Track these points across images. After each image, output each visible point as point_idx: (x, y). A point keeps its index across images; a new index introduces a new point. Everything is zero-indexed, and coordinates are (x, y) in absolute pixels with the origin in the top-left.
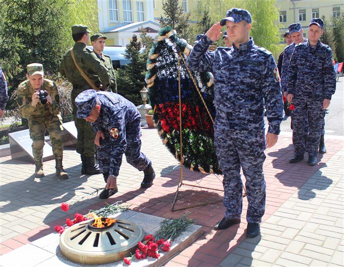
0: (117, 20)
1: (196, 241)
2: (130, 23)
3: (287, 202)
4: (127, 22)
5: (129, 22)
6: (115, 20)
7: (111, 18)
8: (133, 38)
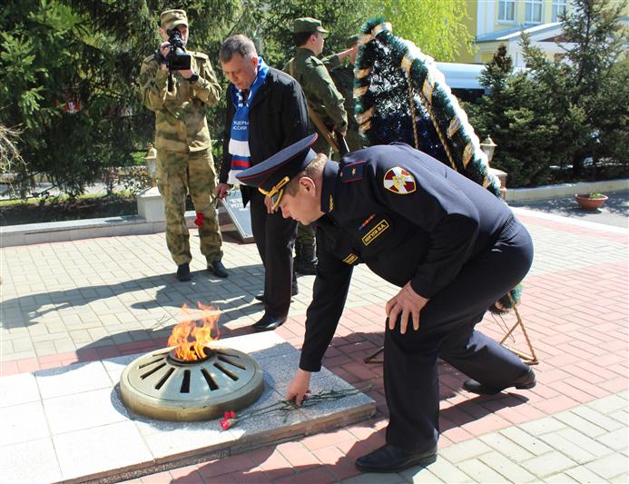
0: (513, 19)
1: (351, 424)
2: (535, 25)
3: (613, 397)
4: (532, 22)
5: (535, 23)
6: (507, 19)
7: (501, 17)
8: (500, 49)
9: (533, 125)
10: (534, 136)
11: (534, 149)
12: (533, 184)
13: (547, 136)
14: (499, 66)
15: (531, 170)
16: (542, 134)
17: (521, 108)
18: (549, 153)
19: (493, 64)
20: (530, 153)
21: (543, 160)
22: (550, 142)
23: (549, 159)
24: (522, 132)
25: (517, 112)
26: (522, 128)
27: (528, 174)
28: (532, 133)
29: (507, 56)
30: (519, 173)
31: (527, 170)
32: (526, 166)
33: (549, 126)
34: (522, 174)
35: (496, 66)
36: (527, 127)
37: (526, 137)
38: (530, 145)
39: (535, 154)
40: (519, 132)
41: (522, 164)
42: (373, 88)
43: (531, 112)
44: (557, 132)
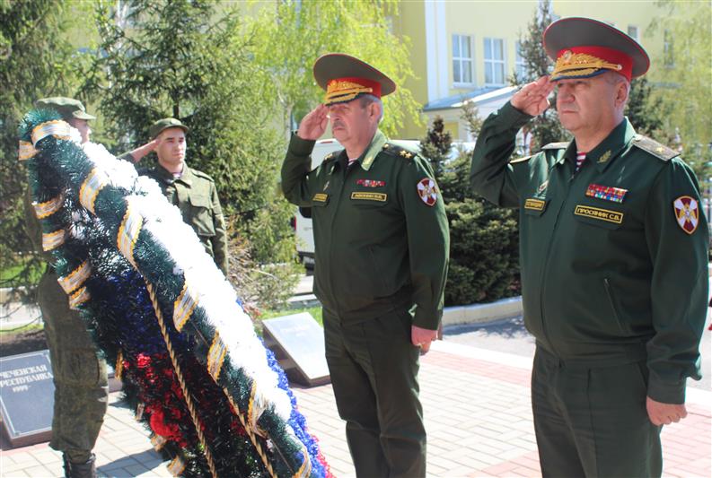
0: (471, 81)
2: (498, 88)
4: (494, 85)
5: (498, 85)
6: (464, 81)
7: (457, 79)
8: (435, 123)
9: (482, 222)
10: (486, 235)
11: (487, 251)
12: (490, 298)
13: (502, 235)
14: (436, 145)
15: (485, 281)
16: (495, 232)
17: (466, 200)
18: (508, 256)
19: (428, 142)
20: (482, 258)
21: (501, 265)
22: (508, 242)
23: (507, 264)
24: (468, 231)
25: (461, 204)
26: (469, 226)
27: (482, 285)
28: (481, 231)
29: (445, 131)
30: (469, 285)
31: (480, 281)
32: (479, 275)
33: (503, 221)
34: (474, 287)
35: (431, 145)
36: (475, 224)
37: (475, 237)
38: (481, 248)
39: (490, 258)
40: (465, 231)
41: (473, 273)
42: (78, 232)
43: (478, 205)
44: (514, 229)
